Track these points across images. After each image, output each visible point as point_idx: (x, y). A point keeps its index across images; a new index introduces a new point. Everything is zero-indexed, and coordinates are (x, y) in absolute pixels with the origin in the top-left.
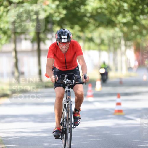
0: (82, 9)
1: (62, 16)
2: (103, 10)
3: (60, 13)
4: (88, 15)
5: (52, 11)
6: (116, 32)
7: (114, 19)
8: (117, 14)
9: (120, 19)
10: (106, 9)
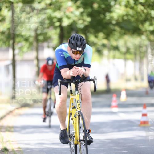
0: (108, 16)
1: (86, 23)
2: (130, 18)
3: (84, 21)
4: (114, 22)
5: (75, 19)
6: (143, 40)
7: (140, 26)
8: (143, 22)
9: (147, 27)
10: (133, 17)
